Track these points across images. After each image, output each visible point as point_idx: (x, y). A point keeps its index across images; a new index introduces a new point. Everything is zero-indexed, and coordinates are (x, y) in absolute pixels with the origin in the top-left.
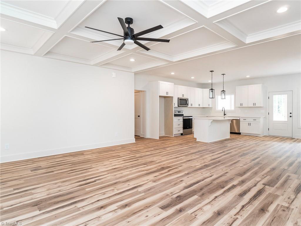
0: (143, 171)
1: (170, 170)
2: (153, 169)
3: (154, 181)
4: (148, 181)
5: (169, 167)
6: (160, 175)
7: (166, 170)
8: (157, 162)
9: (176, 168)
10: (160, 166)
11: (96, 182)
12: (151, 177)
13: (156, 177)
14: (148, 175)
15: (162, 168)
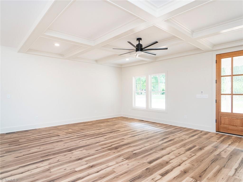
0: (134, 146)
1: (110, 146)
2: (126, 148)
3: (123, 139)
4: (127, 139)
5: (109, 150)
6: (119, 143)
7: (113, 146)
8: (121, 158)
9: (104, 148)
10: (119, 152)
11: (162, 139)
12: (126, 142)
13: (122, 142)
14: (129, 143)
15: (117, 149)
